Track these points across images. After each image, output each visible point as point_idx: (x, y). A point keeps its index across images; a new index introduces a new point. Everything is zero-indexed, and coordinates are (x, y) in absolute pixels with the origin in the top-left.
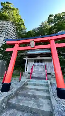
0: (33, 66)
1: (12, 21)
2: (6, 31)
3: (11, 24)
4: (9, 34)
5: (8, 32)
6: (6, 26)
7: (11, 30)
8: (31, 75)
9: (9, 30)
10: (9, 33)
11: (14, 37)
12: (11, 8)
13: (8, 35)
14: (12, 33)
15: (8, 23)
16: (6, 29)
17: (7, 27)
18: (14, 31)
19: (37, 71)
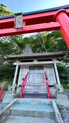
0: (27, 75)
8: (22, 90)
12: (6, 11)
19: (33, 82)
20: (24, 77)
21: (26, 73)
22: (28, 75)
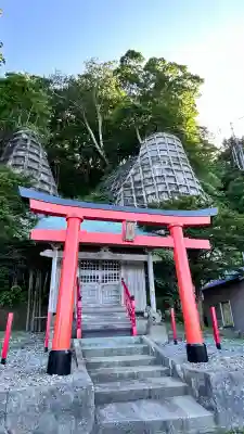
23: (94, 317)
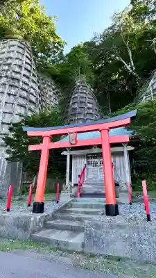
1: (20, 37)
2: (9, 73)
3: (19, 47)
4: (18, 80)
5: (13, 74)
6: (7, 59)
7: (20, 67)
8: (79, 189)
9: (17, 69)
10: (18, 76)
11: (32, 87)
13: (16, 84)
14: (24, 75)
15: (10, 47)
16: (7, 68)
17: (9, 61)
18: (29, 68)
19: (94, 180)
20: (80, 173)
21: (83, 167)
22: (86, 170)
23: (91, 186)
